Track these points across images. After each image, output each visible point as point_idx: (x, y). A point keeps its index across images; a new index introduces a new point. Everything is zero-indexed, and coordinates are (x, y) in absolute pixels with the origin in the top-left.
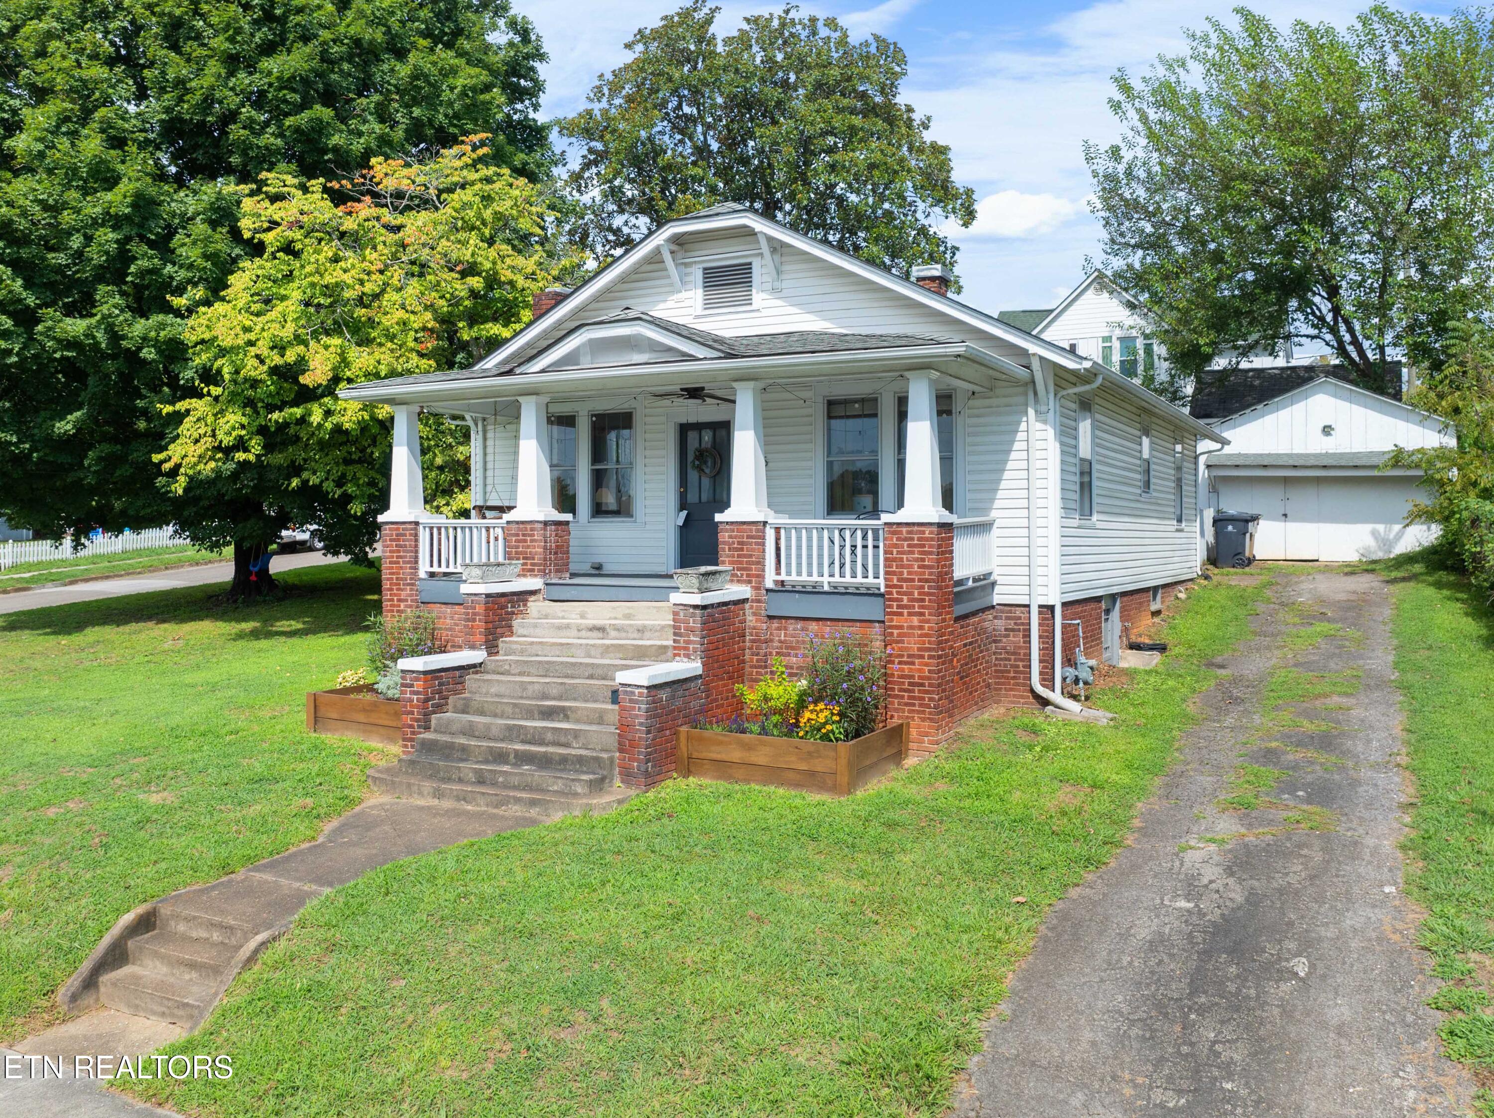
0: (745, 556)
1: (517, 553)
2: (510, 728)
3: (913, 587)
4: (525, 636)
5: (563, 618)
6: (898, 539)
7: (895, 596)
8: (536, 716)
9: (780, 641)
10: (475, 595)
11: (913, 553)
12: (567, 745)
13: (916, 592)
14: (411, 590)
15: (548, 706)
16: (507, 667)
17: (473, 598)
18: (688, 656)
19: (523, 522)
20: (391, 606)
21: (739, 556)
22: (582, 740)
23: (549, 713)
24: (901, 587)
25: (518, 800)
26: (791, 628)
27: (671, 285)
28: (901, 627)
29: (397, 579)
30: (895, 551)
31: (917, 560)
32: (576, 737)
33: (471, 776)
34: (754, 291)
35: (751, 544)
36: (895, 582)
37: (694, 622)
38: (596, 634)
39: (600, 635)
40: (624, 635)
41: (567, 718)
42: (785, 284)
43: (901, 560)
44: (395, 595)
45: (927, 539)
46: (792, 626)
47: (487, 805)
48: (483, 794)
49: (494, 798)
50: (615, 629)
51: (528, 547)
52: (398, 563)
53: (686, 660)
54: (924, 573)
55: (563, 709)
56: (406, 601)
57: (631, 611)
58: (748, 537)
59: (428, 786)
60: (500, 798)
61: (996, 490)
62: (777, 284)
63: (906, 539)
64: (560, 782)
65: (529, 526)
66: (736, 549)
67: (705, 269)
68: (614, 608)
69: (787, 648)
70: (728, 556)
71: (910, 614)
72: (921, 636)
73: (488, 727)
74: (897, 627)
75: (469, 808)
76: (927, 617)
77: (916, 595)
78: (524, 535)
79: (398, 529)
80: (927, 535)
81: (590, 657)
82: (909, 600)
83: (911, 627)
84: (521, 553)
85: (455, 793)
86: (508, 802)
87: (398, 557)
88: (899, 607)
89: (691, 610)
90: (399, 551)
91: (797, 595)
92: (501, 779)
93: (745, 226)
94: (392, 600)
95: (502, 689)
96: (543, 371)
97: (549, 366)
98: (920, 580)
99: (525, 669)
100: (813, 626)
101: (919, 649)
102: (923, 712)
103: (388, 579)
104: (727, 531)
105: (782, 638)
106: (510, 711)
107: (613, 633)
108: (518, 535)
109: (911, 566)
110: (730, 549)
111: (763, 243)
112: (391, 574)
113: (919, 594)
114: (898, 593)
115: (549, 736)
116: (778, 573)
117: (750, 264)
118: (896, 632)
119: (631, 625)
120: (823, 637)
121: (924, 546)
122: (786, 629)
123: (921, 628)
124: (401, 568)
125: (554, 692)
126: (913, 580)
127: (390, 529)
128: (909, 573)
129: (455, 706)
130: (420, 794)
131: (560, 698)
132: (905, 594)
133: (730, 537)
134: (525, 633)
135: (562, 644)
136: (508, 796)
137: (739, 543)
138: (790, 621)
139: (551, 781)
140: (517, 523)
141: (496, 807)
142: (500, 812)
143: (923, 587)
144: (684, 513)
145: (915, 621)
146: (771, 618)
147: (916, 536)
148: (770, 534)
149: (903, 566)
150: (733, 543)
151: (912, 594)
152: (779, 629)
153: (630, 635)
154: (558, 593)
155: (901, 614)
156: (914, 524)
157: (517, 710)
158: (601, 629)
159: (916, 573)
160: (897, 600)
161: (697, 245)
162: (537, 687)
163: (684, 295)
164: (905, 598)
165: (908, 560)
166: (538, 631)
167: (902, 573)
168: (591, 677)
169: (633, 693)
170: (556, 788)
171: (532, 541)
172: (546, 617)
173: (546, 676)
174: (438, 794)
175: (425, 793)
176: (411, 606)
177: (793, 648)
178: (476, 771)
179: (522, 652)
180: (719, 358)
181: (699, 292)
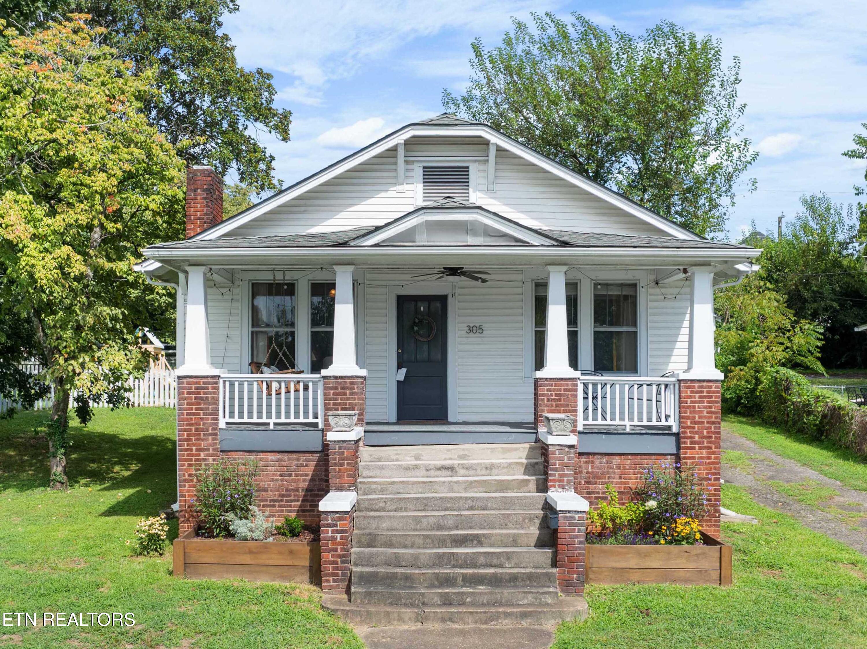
0: (562, 406)
1: (334, 404)
2: (440, 556)
3: (703, 428)
4: (371, 477)
5: (397, 460)
6: (691, 392)
7: (689, 435)
8: (449, 544)
9: (588, 473)
10: (344, 442)
11: (703, 402)
12: (500, 566)
13: (705, 432)
14: (213, 440)
15: (461, 535)
16: (382, 505)
17: (341, 444)
18: (563, 487)
19: (342, 377)
20: (189, 455)
21: (557, 406)
22: (514, 560)
23: (462, 541)
24: (694, 428)
25: (507, 615)
26: (597, 462)
27: (395, 177)
28: (694, 458)
29: (197, 430)
30: (689, 401)
31: (706, 407)
32: (508, 559)
33: (437, 600)
34: (471, 190)
35: (568, 396)
36: (689, 424)
37: (569, 459)
38: (444, 472)
39: (449, 473)
40: (472, 472)
41: (480, 544)
42: (497, 187)
43: (694, 407)
44: (194, 445)
45: (714, 392)
46: (598, 460)
47: (476, 622)
48: (471, 613)
49: (483, 615)
50: (463, 468)
51: (348, 399)
52: (199, 414)
53: (560, 490)
54: (711, 417)
55: (477, 537)
56: (208, 450)
57: (466, 452)
58: (565, 390)
59: (408, 612)
60: (488, 615)
61: (670, 356)
62: (491, 187)
63: (697, 392)
64: (530, 596)
65: (348, 381)
66: (555, 400)
67: (424, 168)
68: (449, 450)
69: (594, 478)
70: (547, 406)
71: (700, 448)
72: (709, 464)
73: (416, 557)
74: (690, 458)
75: (457, 626)
76: (714, 449)
77: (705, 434)
78: (342, 388)
79: (197, 383)
80: (713, 389)
81: (453, 491)
82: (700, 438)
83: (701, 458)
84: (339, 404)
85: (440, 616)
86: (498, 617)
87: (198, 409)
88: (692, 443)
89: (567, 449)
90: (199, 404)
91: (604, 436)
92: (469, 600)
93: (480, 137)
94: (191, 450)
95: (395, 524)
96: (377, 245)
97: (384, 241)
98: (708, 423)
99: (403, 505)
100: (616, 460)
101: (707, 474)
102: (710, 521)
104: (546, 385)
105: (590, 470)
106: (421, 542)
107: (462, 472)
108: (336, 388)
109: (702, 412)
110: (548, 401)
111: (492, 152)
112: (191, 425)
113: (708, 433)
114: (691, 432)
115: (482, 560)
116: (586, 418)
117: (467, 167)
118: (689, 461)
119: (479, 464)
120: (624, 468)
121: (711, 397)
122: (593, 462)
123: (709, 458)
124: (202, 419)
125: (450, 522)
126: (703, 423)
127: (188, 383)
128: (700, 417)
129: (359, 542)
130: (401, 619)
131: (457, 528)
132: (696, 433)
133: (549, 390)
134: (371, 474)
135: (424, 483)
136: (497, 612)
137: (556, 395)
138: (596, 457)
139: (521, 596)
140: (336, 377)
141: (485, 623)
142: (491, 625)
143: (710, 428)
144: (404, 371)
145: (704, 453)
146: (581, 454)
147: (705, 390)
148: (580, 387)
149: (695, 413)
150: (552, 395)
151: (702, 432)
152: (587, 463)
153: (479, 472)
154: (375, 439)
155: (693, 448)
156: (704, 381)
157: (429, 541)
158: (451, 468)
159: (705, 417)
160: (690, 438)
161: (419, 147)
162: (431, 520)
163: (406, 187)
164: (697, 436)
165: (699, 407)
166: (385, 472)
167: (694, 417)
168: (471, 508)
169: (573, 518)
170: (526, 602)
171: (351, 394)
172: (379, 460)
173: (424, 510)
174: (421, 619)
175: (406, 619)
176: (212, 455)
177: (599, 478)
178: (441, 595)
179: (382, 491)
180: (553, 246)
181: (420, 187)
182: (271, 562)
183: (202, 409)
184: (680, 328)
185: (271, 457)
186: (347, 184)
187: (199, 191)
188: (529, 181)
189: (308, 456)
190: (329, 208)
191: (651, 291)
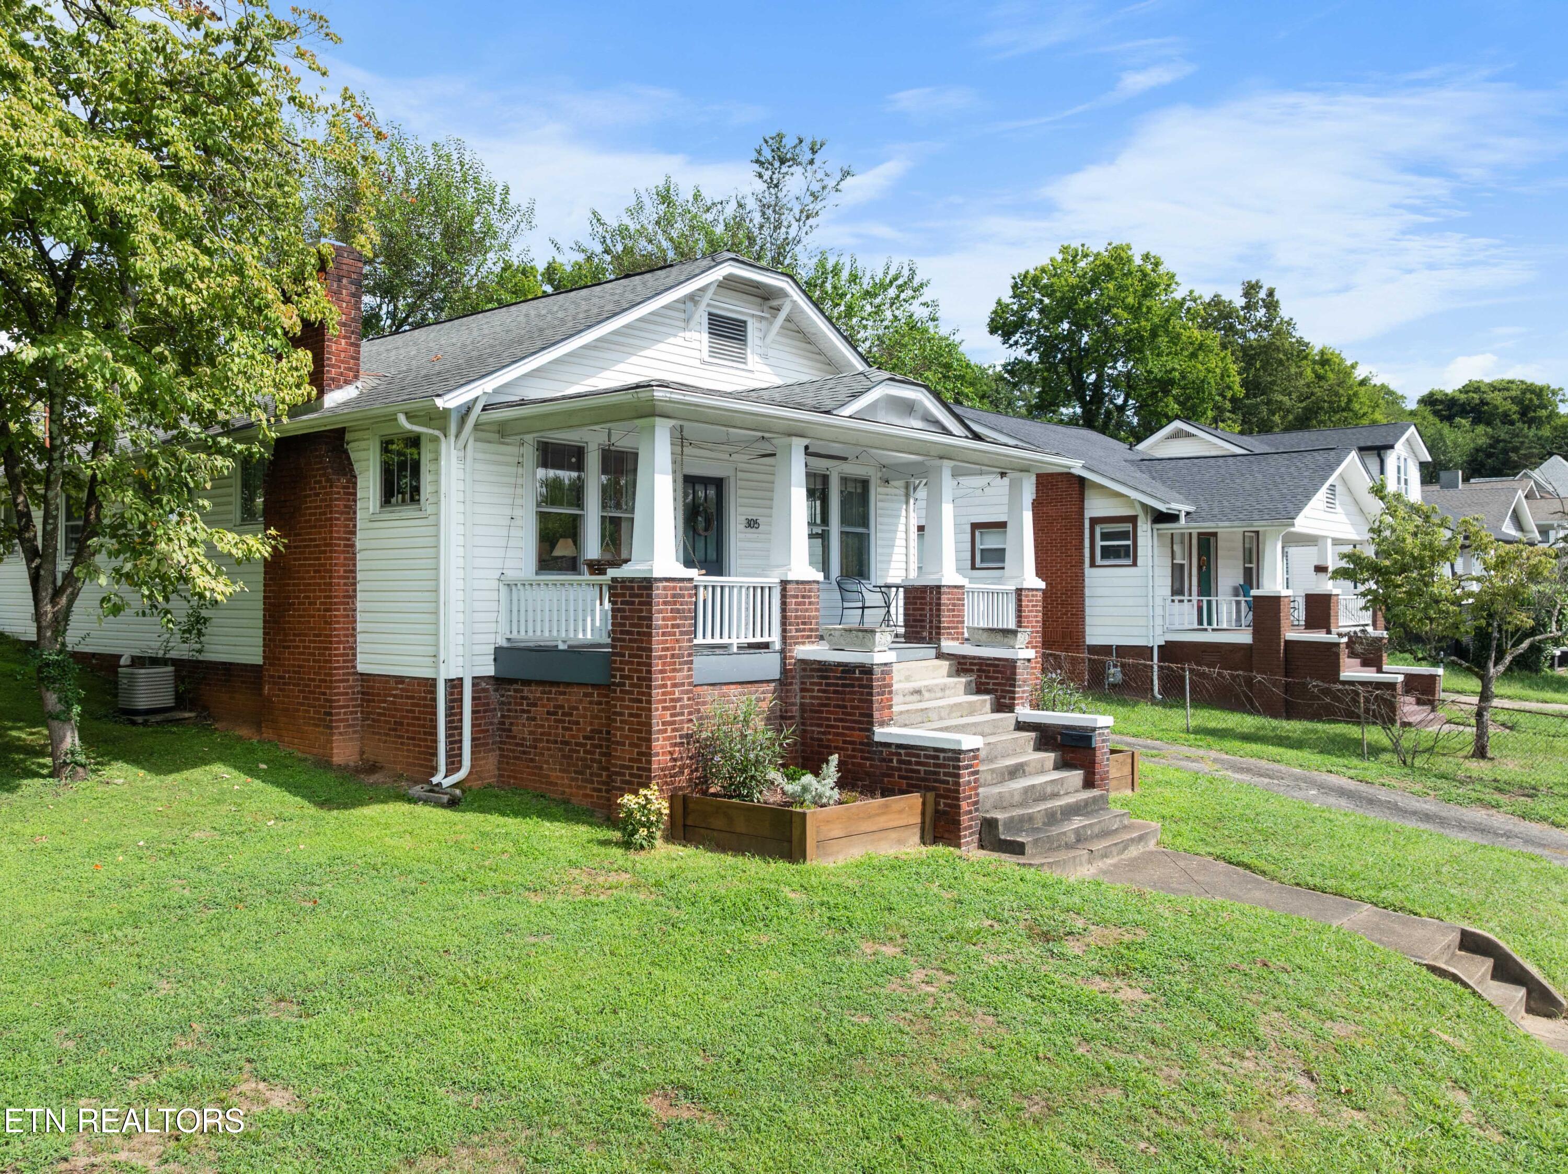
0: (956, 616)
10: (886, 664)
11: (1033, 611)
12: (1058, 794)
15: (1012, 766)
17: (883, 668)
18: (1023, 704)
19: (803, 582)
20: (664, 694)
21: (952, 616)
23: (1014, 772)
27: (690, 321)
29: (673, 656)
31: (1035, 617)
34: (749, 351)
39: (916, 697)
42: (770, 353)
44: (670, 678)
48: (1114, 845)
49: (1121, 846)
50: (927, 691)
51: (807, 610)
52: (673, 634)
56: (683, 684)
57: (909, 672)
59: (1085, 854)
60: (1124, 844)
62: (762, 348)
65: (807, 587)
66: (951, 610)
67: (715, 315)
68: (923, 668)
70: (947, 616)
75: (1113, 860)
77: (1034, 644)
78: (802, 597)
79: (674, 588)
81: (942, 718)
85: (1101, 852)
86: (1128, 846)
87: (673, 626)
89: (1026, 663)
90: (674, 618)
93: (780, 290)
94: (665, 686)
96: (851, 417)
97: (856, 413)
103: (660, 657)
104: (946, 593)
107: (928, 695)
109: (1032, 622)
110: (948, 610)
111: (786, 310)
112: (664, 649)
113: (1035, 642)
117: (745, 322)
121: (1037, 606)
125: (986, 753)
127: (665, 588)
131: (994, 757)
133: (948, 599)
137: (952, 604)
139: (1113, 821)
143: (1036, 638)
150: (950, 604)
159: (1034, 627)
163: (692, 335)
171: (810, 604)
176: (687, 692)
180: (967, 437)
181: (705, 336)
182: (892, 824)
183: (678, 626)
184: (896, 531)
185: (733, 690)
186: (663, 324)
187: (345, 281)
188: (794, 351)
189: (764, 687)
190: (622, 348)
191: (879, 490)
